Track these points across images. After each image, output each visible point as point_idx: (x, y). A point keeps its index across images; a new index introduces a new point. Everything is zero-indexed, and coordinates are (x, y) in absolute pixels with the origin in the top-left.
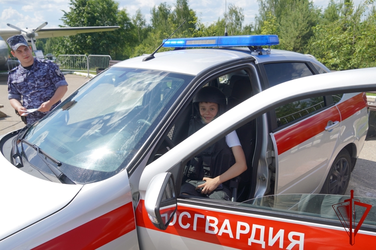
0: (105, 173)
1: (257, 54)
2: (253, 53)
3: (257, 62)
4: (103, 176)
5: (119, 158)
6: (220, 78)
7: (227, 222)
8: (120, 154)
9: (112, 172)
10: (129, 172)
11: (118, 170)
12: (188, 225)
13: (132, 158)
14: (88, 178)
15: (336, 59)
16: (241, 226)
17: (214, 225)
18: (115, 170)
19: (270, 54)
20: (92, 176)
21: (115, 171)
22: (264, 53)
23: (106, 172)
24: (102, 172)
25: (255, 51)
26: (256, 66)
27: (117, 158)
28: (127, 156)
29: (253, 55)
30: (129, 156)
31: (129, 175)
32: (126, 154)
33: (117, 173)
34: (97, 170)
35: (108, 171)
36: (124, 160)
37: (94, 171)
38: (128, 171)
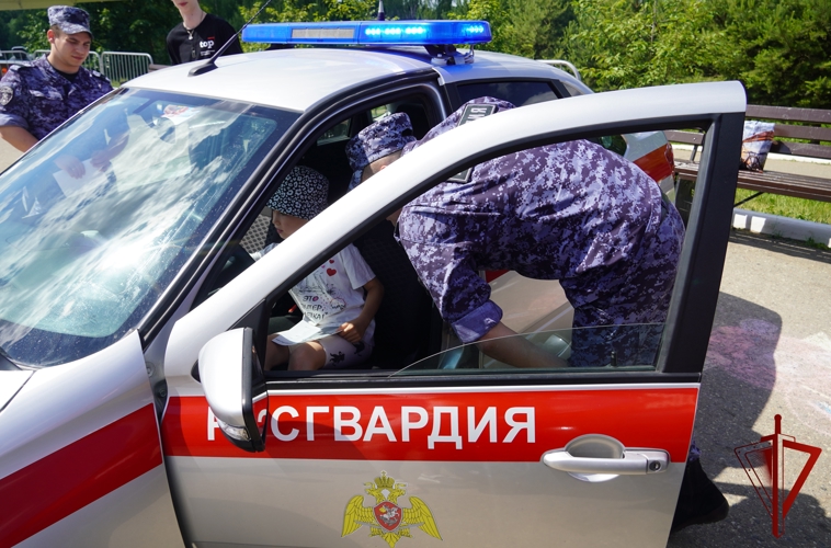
0: (88, 339)
1: (443, 61)
2: (434, 60)
3: (442, 81)
4: (83, 346)
5: (123, 305)
6: (373, 111)
7: (379, 412)
8: (126, 296)
9: (106, 337)
10: (145, 338)
11: (120, 333)
12: (295, 433)
13: (152, 305)
14: (50, 352)
15: (616, 69)
16: (410, 414)
17: (353, 423)
18: (112, 331)
19: (472, 62)
20: (58, 347)
21: (112, 335)
22: (458, 61)
23: (91, 338)
24: (81, 338)
25: (439, 55)
26: (441, 89)
27: (119, 304)
28: (140, 300)
29: (435, 65)
30: (146, 300)
31: (145, 345)
32: (139, 296)
33: (118, 339)
34: (71, 333)
35: (95, 334)
36: (133, 308)
37: (63, 336)
38: (142, 334)
